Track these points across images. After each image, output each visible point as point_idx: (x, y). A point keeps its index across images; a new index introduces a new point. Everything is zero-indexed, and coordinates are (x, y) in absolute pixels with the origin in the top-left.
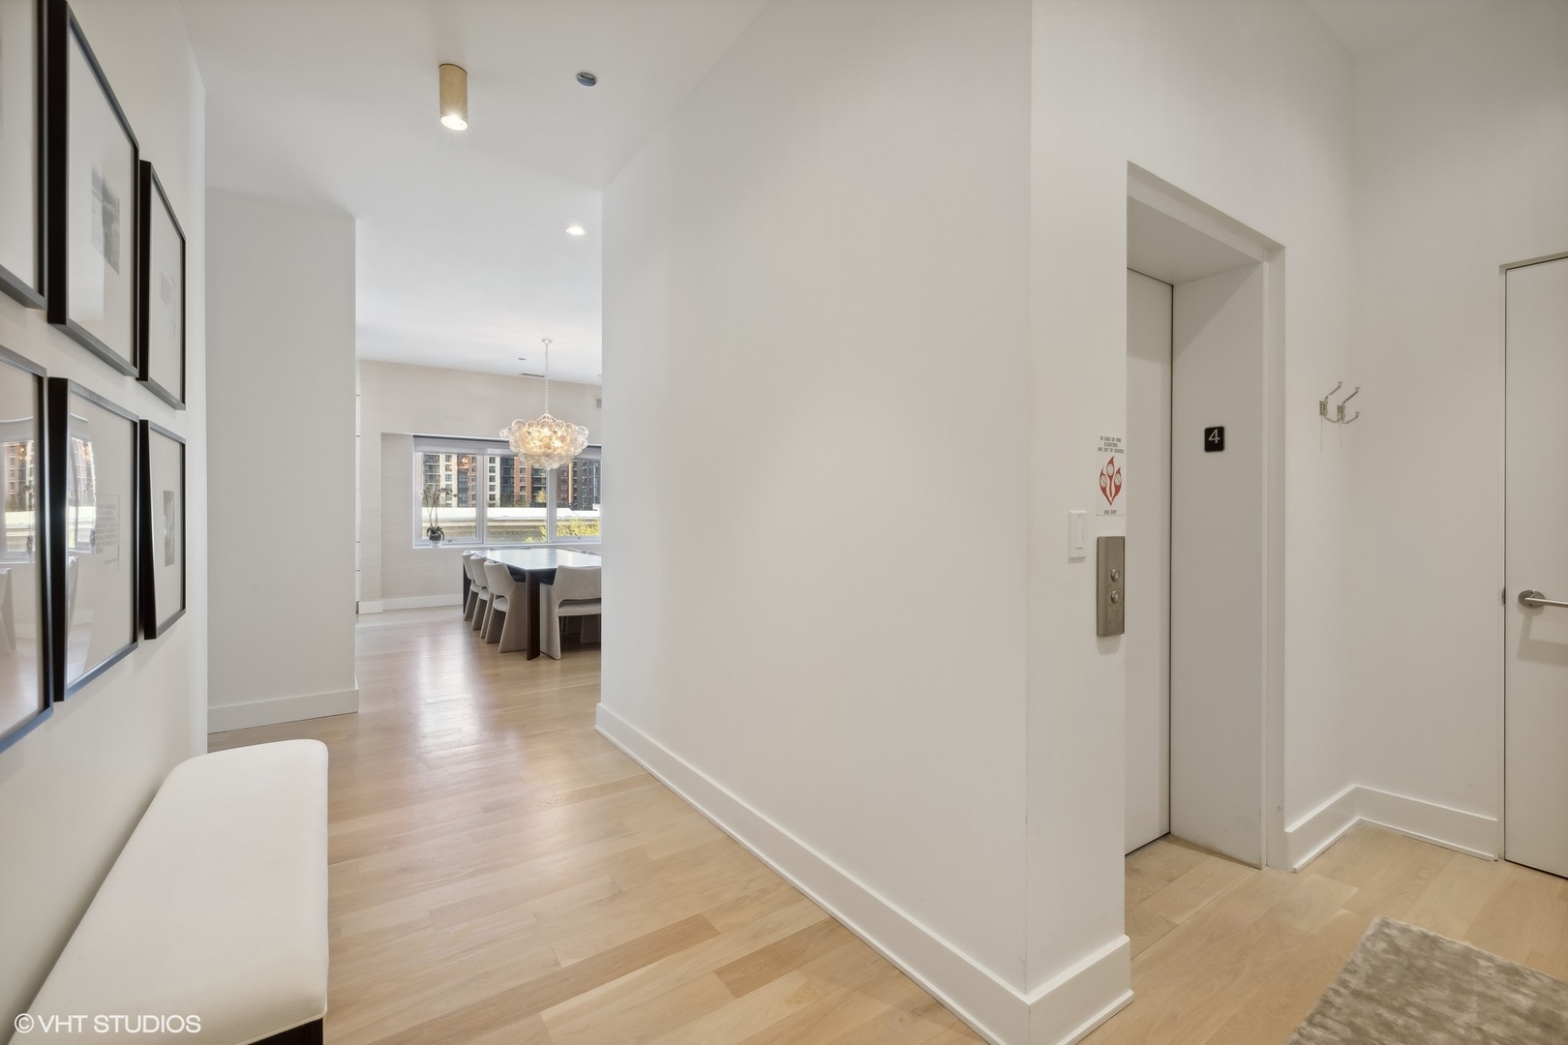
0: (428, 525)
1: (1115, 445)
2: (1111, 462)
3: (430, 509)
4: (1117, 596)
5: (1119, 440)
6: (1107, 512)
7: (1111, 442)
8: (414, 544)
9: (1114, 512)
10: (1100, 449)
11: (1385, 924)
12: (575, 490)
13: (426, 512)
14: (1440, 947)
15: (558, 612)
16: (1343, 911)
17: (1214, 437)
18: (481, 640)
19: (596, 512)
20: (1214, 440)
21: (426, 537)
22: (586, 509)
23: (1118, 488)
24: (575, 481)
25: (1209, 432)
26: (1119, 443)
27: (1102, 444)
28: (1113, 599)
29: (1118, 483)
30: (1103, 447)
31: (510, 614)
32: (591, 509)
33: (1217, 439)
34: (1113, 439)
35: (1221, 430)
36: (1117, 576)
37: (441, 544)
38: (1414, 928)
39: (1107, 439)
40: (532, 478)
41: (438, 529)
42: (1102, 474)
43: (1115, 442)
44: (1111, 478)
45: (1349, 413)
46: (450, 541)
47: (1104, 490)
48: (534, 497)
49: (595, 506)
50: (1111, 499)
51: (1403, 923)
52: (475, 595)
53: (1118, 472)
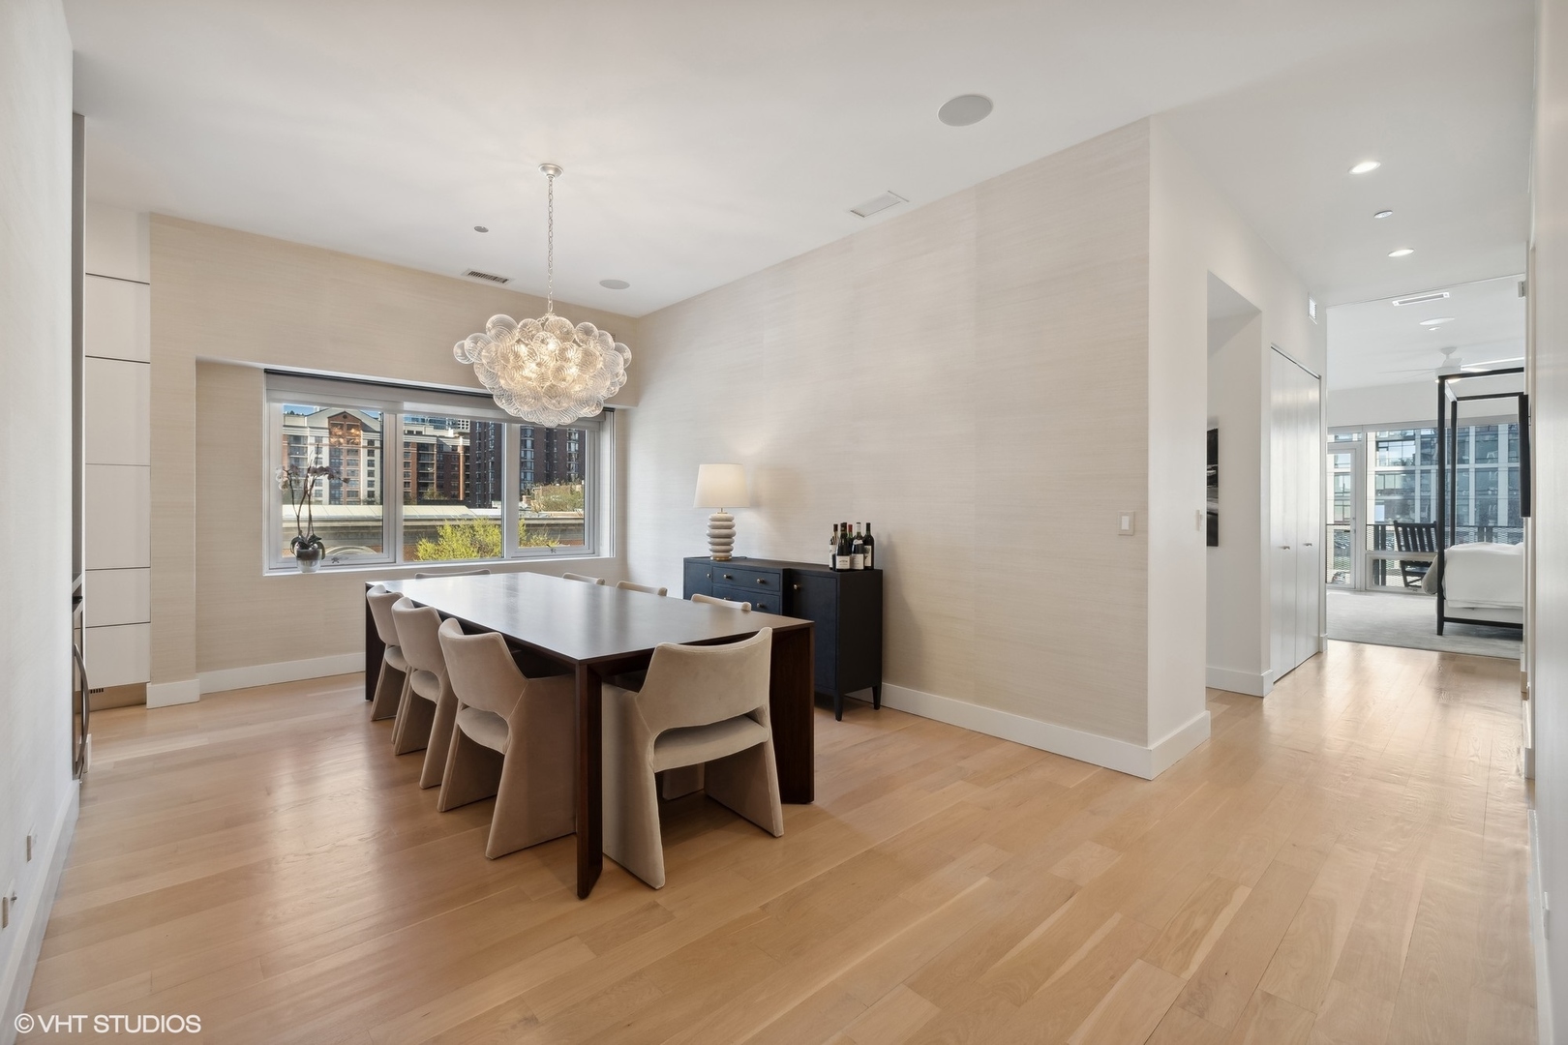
0: (296, 534)
3: (297, 506)
8: (266, 567)
12: (467, 486)
13: (289, 511)
15: (655, 761)
18: (423, 796)
19: (496, 510)
21: (290, 554)
22: (480, 507)
24: (467, 477)
31: (513, 761)
32: (490, 507)
37: (319, 568)
40: (418, 473)
41: (314, 539)
46: (335, 559)
48: (420, 494)
49: (494, 504)
52: (397, 677)
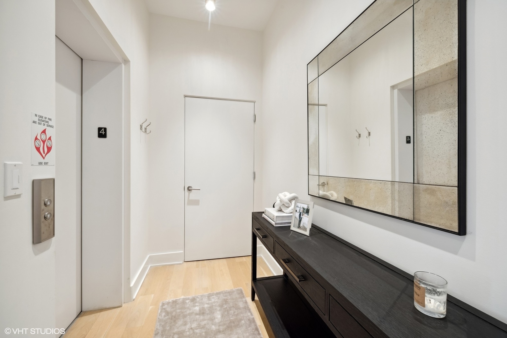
1: (47, 122)
2: (44, 132)
4: (49, 216)
5: (50, 119)
6: (40, 163)
7: (44, 119)
9: (46, 163)
10: (34, 122)
11: (163, 304)
14: (178, 303)
16: (151, 307)
17: (102, 132)
20: (102, 133)
23: (49, 149)
25: (100, 129)
26: (50, 121)
27: (36, 119)
28: (45, 218)
29: (49, 146)
30: (38, 122)
33: (103, 133)
34: (46, 118)
35: (105, 129)
36: (49, 203)
38: (170, 301)
39: (41, 117)
42: (36, 139)
43: (47, 120)
44: (44, 142)
45: (148, 131)
47: (38, 149)
50: (44, 155)
51: (167, 301)
53: (50, 139)
